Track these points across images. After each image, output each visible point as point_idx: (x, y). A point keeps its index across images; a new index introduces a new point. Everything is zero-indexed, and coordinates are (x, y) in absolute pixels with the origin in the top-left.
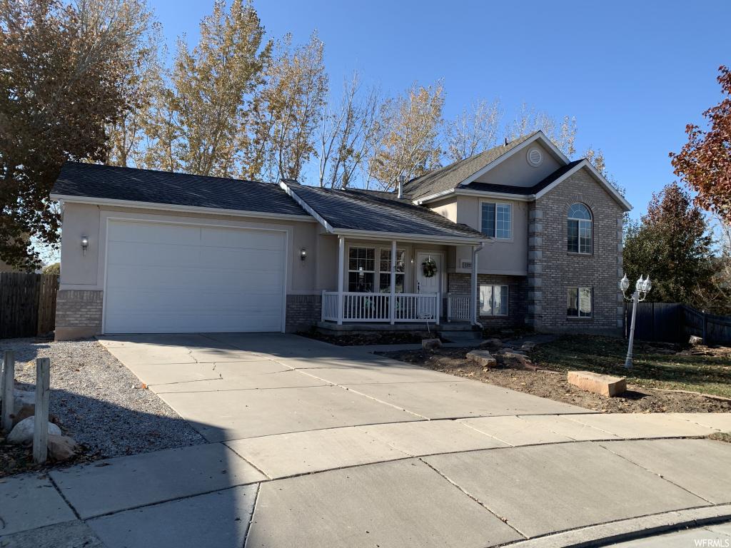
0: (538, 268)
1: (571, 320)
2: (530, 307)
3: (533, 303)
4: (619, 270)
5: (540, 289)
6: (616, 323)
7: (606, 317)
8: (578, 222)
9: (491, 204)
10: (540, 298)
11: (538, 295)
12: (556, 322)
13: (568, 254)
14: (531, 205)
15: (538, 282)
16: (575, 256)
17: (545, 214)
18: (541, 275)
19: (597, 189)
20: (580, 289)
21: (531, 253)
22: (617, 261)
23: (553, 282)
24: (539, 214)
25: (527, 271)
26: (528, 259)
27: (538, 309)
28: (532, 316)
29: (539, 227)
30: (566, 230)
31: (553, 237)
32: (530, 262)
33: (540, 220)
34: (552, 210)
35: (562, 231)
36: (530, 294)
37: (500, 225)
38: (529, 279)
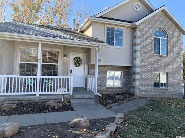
0: (138, 62)
1: (156, 89)
2: (133, 83)
3: (134, 80)
4: (181, 64)
5: (138, 73)
6: (180, 91)
7: (175, 88)
8: (160, 39)
9: (112, 28)
10: (139, 78)
11: (137, 76)
12: (148, 91)
13: (154, 55)
14: (134, 29)
15: (137, 70)
16: (158, 56)
17: (142, 33)
18: (139, 66)
19: (170, 23)
20: (161, 73)
21: (134, 54)
22: (180, 59)
23: (146, 70)
24: (138, 33)
25: (132, 64)
26: (133, 58)
27: (137, 84)
28: (134, 88)
29: (138, 41)
30: (153, 42)
31: (146, 46)
32: (133, 59)
33: (139, 37)
34: (146, 32)
35: (151, 43)
36: (133, 76)
37: (117, 39)
38: (133, 68)
